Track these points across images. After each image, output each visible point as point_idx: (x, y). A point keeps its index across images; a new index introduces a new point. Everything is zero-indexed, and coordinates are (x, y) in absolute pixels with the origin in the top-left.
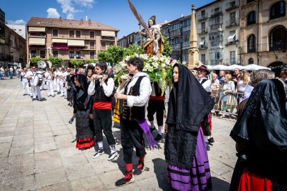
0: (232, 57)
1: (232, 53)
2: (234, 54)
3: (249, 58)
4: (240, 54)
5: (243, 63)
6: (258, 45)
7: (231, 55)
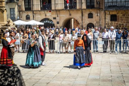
0: (12, 13)
1: (12, 10)
2: (14, 11)
3: (26, 15)
4: (19, 11)
5: (22, 19)
6: (33, 5)
7: (11, 11)
